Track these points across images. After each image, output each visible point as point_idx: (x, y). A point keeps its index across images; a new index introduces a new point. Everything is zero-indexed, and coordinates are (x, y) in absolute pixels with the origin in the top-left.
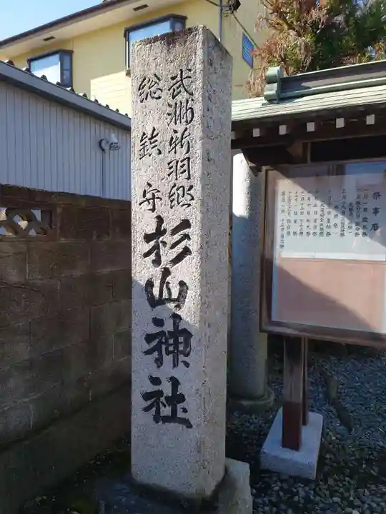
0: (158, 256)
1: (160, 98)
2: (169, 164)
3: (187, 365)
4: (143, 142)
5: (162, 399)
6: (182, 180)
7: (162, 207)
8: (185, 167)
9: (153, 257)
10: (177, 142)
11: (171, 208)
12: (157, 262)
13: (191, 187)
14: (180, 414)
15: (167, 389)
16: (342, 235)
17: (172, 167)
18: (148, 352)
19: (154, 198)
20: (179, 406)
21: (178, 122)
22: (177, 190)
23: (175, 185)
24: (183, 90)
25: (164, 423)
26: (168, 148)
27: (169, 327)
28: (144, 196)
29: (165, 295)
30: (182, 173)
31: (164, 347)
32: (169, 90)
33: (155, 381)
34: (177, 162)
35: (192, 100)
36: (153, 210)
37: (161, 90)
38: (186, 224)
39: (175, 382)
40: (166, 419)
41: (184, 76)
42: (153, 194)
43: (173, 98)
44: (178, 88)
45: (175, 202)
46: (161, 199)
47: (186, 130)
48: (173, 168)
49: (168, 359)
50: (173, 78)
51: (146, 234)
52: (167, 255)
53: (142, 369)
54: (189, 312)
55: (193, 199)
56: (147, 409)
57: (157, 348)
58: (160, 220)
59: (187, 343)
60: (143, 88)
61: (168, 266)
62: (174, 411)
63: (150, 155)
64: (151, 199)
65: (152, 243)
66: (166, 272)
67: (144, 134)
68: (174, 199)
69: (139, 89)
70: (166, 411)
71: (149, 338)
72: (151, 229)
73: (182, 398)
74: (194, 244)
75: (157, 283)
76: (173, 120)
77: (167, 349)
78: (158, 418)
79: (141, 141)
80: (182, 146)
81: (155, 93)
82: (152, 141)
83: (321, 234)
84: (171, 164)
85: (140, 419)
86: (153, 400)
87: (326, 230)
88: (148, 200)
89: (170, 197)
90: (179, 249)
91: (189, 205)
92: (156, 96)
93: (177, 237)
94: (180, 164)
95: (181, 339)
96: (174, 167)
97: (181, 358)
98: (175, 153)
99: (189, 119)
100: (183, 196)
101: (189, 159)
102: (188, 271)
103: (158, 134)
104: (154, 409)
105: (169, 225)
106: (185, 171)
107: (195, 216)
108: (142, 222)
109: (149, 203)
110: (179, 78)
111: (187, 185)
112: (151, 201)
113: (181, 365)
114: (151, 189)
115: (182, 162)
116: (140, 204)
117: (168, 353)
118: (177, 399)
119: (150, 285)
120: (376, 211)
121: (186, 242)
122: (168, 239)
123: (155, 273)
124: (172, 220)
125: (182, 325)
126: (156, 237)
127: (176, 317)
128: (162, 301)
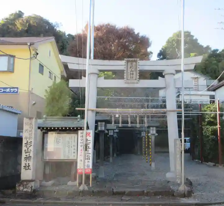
6: (31, 136)
7: (28, 140)
9: (26, 146)
12: (27, 147)
15: (27, 165)
18: (25, 160)
20: (29, 167)
21: (31, 129)
27: (28, 156)
33: (26, 164)
35: (33, 126)
38: (31, 142)
39: (29, 164)
40: (27, 169)
43: (30, 126)
45: (30, 139)
46: (28, 138)
48: (30, 134)
49: (28, 161)
52: (28, 146)
53: (23, 163)
54: (32, 155)
55: (32, 138)
56: (24, 168)
57: (26, 159)
58: (27, 141)
59: (31, 158)
62: (28, 168)
63: (26, 133)
64: (26, 138)
66: (28, 148)
70: (27, 168)
71: (25, 158)
72: (26, 142)
73: (30, 166)
74: (32, 145)
77: (28, 159)
78: (26, 169)
79: (25, 131)
82: (27, 131)
85: (23, 170)
90: (30, 145)
92: (28, 125)
98: (30, 132)
101: (32, 133)
102: (31, 148)
105: (29, 142)
107: (33, 140)
108: (24, 141)
113: (30, 161)
116: (24, 139)
118: (29, 166)
119: (25, 150)
120: (60, 140)
121: (31, 144)
122: (28, 144)
123: (26, 149)
124: (29, 141)
125: (30, 156)
126: (26, 143)
127: (29, 155)
128: (27, 152)
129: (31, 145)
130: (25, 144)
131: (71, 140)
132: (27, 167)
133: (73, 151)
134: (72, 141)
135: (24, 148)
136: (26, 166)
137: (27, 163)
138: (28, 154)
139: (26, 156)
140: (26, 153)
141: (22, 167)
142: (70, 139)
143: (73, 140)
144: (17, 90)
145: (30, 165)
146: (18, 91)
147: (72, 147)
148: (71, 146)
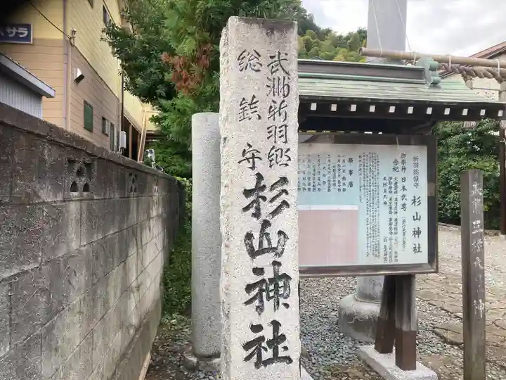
0: (258, 209)
1: (258, 71)
2: (268, 128)
3: (287, 306)
4: (242, 106)
5: (264, 344)
7: (261, 166)
8: (283, 133)
9: (252, 210)
10: (275, 111)
11: (271, 166)
12: (257, 215)
13: (288, 150)
14: (282, 353)
15: (268, 333)
16: (329, 190)
17: (271, 132)
18: (248, 302)
19: (253, 157)
21: (276, 94)
22: (276, 151)
23: (274, 147)
24: (280, 68)
25: (265, 366)
26: (267, 115)
27: (269, 274)
28: (243, 155)
29: (265, 245)
30: (280, 137)
31: (264, 294)
32: (268, 66)
33: (256, 328)
34: (276, 127)
35: (289, 78)
36: (253, 168)
37: (261, 65)
38: (284, 180)
39: (276, 325)
40: (267, 362)
41: (281, 58)
42: (253, 154)
43: (272, 73)
44: (276, 66)
45: (274, 162)
46: (260, 159)
47: (283, 101)
49: (268, 305)
50: (272, 57)
51: (245, 190)
52: (267, 208)
53: (242, 320)
54: (289, 264)
55: (290, 159)
56: (247, 359)
57: (260, 294)
58: (260, 177)
59: (286, 286)
60: (243, 58)
61: (267, 219)
62: (276, 351)
63: (250, 119)
64: (250, 156)
65: (252, 198)
66: (266, 224)
67: (244, 99)
68: (273, 159)
69: (238, 59)
70: (267, 355)
71: (249, 288)
72: (251, 186)
73: (283, 338)
74: (292, 200)
75: (256, 235)
76: (272, 92)
77: (268, 295)
78: (257, 365)
79: (241, 105)
80: (280, 114)
81: (254, 66)
82: (252, 106)
83: (314, 189)
84: (270, 129)
86: (254, 348)
87: (317, 187)
88: (247, 159)
89: (269, 157)
90: (277, 202)
91: (287, 165)
92: (256, 68)
93: (275, 192)
94: (278, 130)
95: (281, 284)
96: (273, 132)
97: (282, 300)
98: (274, 119)
99: (286, 93)
100: (281, 157)
101: (286, 126)
102: (287, 221)
103: (257, 101)
104: (256, 356)
105: (269, 180)
106: (282, 136)
107: (292, 172)
109: (249, 162)
110: (276, 59)
111: (285, 147)
112: (251, 160)
113: (281, 306)
114: (251, 149)
115: (280, 128)
116: (239, 162)
117: (269, 298)
118: (279, 339)
119: (249, 236)
120: (351, 172)
121: (284, 197)
122: (268, 194)
123: (254, 226)
124: (271, 177)
125: (282, 271)
126: (255, 193)
127: (276, 264)
128: (262, 251)
129: (285, 203)
130: (247, 193)
131: (400, 175)
132: (266, 350)
133: (411, 225)
134: (404, 180)
137: (265, 320)
138: (264, 261)
139: (259, 271)
140: (253, 254)
141: (236, 355)
142: (396, 168)
143: (409, 175)
144: (26, 32)
145: (281, 330)
146: (29, 35)
147: (404, 205)
148: (400, 202)
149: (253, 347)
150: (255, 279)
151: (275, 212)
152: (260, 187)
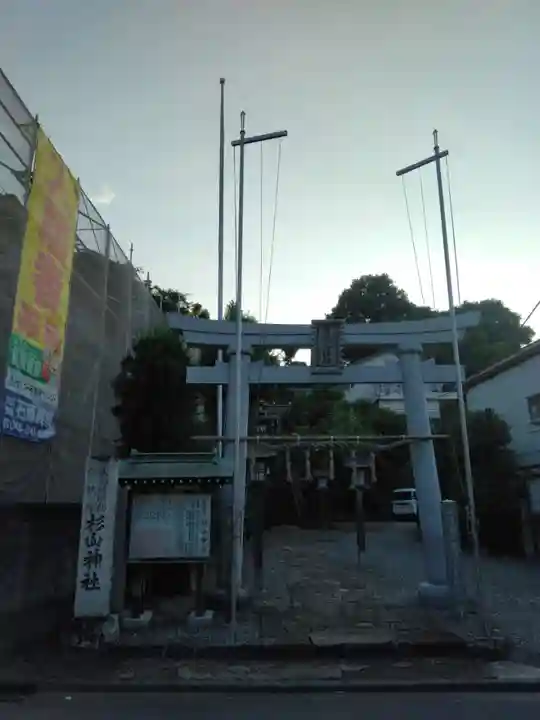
0: (91, 528)
7: (94, 511)
8: (104, 498)
9: (89, 528)
10: (102, 490)
11: (98, 512)
12: (91, 530)
14: (96, 586)
15: (91, 576)
18: (85, 564)
20: (96, 583)
21: (102, 484)
22: (100, 505)
25: (89, 591)
26: (98, 492)
27: (94, 554)
28: (87, 507)
29: (93, 542)
31: (91, 561)
33: (87, 575)
36: (90, 512)
38: (103, 517)
39: (95, 574)
40: (92, 589)
49: (93, 566)
52: (95, 528)
53: (82, 571)
56: (82, 587)
57: (89, 562)
58: (93, 516)
59: (101, 559)
61: (95, 532)
62: (94, 585)
63: (91, 494)
64: (90, 507)
65: (89, 524)
66: (94, 534)
67: (89, 486)
68: (99, 509)
70: (91, 585)
71: (86, 559)
72: (89, 519)
73: (98, 579)
74: (106, 524)
75: (90, 538)
77: (93, 562)
78: (87, 589)
85: (80, 591)
89: (97, 508)
90: (99, 525)
93: (99, 522)
94: (102, 497)
95: (98, 558)
97: (98, 564)
98: (100, 493)
102: (103, 533)
104: (86, 586)
105: (97, 516)
108: (85, 517)
109: (89, 510)
113: (98, 567)
116: (86, 510)
118: (96, 579)
119: (87, 539)
121: (102, 523)
122: (95, 522)
123: (90, 535)
125: (100, 552)
126: (91, 523)
127: (97, 550)
128: (92, 545)
129: (102, 526)
130: (88, 522)
131: (196, 509)
132: (91, 583)
133: (201, 536)
134: (198, 512)
135: (84, 533)
136: (88, 580)
137: (91, 572)
138: (92, 549)
139: (90, 552)
140: (89, 546)
141: (79, 585)
142: (193, 506)
143: (201, 509)
145: (98, 576)
149: (85, 582)
150: (87, 556)
151: (99, 529)
152: (93, 519)
